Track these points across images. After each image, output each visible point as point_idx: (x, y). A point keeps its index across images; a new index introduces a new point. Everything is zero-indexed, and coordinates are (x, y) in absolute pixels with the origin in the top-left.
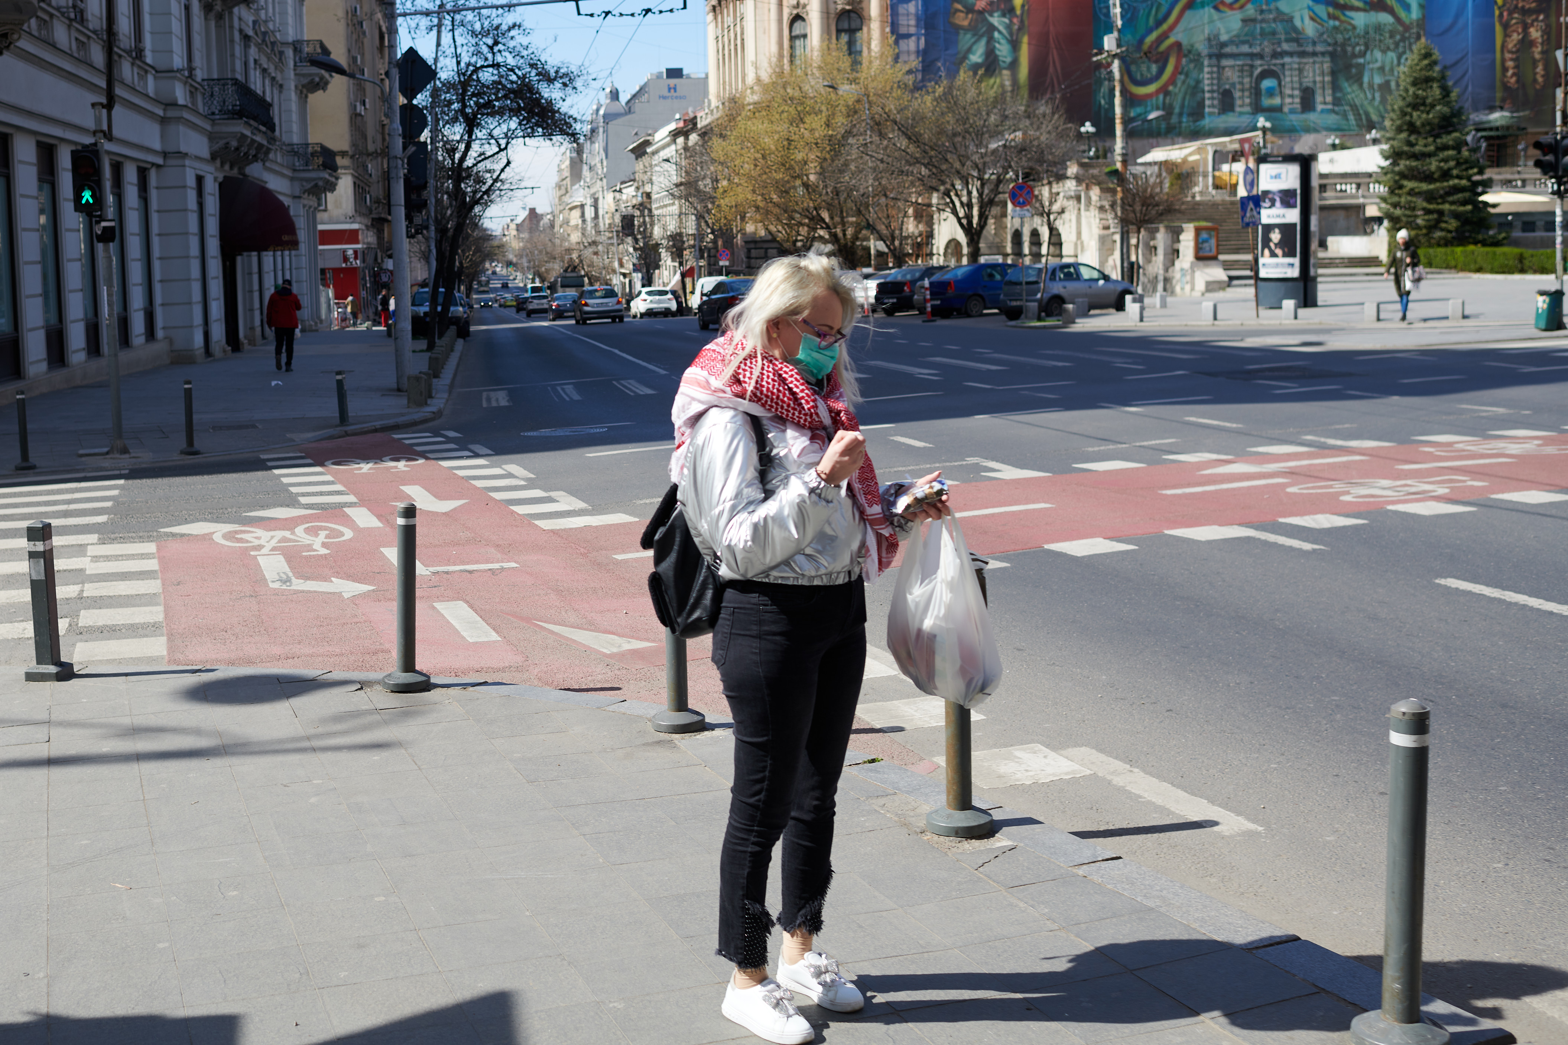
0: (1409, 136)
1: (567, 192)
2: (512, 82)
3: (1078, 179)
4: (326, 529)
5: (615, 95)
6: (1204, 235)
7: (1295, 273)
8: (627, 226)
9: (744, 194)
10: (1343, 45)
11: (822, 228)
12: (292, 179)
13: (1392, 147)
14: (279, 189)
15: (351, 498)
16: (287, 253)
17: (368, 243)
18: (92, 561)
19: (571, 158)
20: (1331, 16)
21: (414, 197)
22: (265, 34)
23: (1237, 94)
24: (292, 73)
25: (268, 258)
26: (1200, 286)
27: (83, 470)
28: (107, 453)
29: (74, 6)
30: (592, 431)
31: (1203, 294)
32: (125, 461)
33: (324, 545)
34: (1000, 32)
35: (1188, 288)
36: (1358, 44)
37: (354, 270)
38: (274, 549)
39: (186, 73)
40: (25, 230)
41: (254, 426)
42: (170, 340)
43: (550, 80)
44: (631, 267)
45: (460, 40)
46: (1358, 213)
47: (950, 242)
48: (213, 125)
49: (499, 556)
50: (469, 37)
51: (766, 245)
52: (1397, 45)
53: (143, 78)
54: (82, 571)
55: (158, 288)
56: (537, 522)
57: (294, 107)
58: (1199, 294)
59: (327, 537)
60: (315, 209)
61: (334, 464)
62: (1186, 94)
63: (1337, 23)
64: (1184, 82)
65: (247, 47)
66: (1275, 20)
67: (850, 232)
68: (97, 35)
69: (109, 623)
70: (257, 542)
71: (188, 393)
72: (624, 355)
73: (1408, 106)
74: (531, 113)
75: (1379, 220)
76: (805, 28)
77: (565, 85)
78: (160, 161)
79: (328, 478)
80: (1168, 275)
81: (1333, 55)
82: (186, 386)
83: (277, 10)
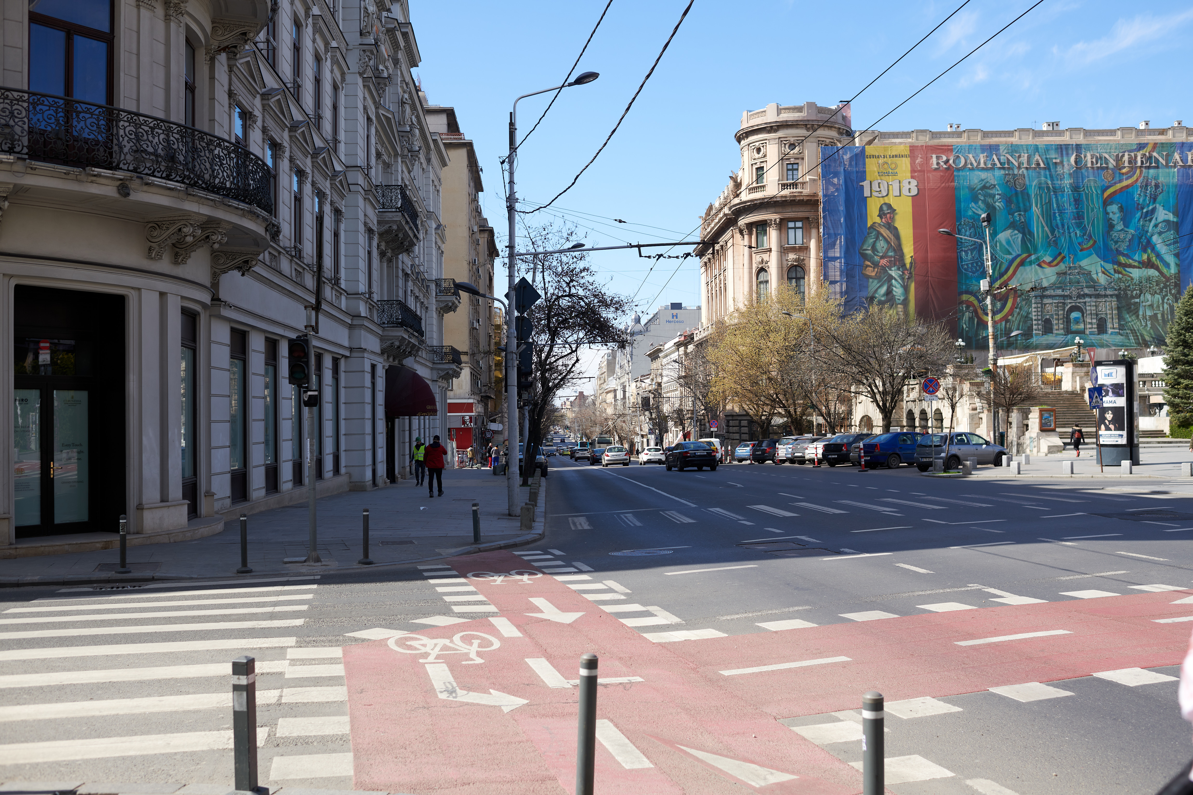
0: (1184, 349)
1: (605, 382)
2: (582, 307)
3: (954, 376)
4: (478, 637)
5: (638, 320)
6: (1046, 415)
7: (1124, 441)
8: (645, 404)
9: (729, 383)
10: (1125, 290)
11: (781, 407)
12: (432, 369)
13: (1172, 357)
14: (426, 377)
15: (492, 608)
16: (427, 417)
17: (478, 412)
18: (290, 665)
19: (608, 360)
20: (1115, 271)
21: (523, 380)
22: (418, 273)
23: (1055, 322)
24: (434, 299)
25: (415, 420)
26: (1044, 449)
27: (286, 575)
28: (305, 561)
29: (295, 247)
30: (662, 553)
31: (1046, 455)
32: (318, 569)
33: (479, 654)
34: (896, 280)
35: (1035, 450)
36: (1135, 290)
37: (469, 429)
38: (438, 657)
39: (367, 296)
40: (254, 397)
41: (411, 542)
42: (350, 475)
43: (607, 306)
44: (647, 430)
45: (547, 279)
46: (1145, 400)
47: (863, 417)
48: (383, 331)
49: (624, 669)
50: (554, 276)
51: (740, 418)
52: (1161, 290)
53: (338, 298)
54: (281, 674)
55: (342, 439)
56: (645, 635)
57: (435, 322)
58: (1044, 454)
59: (480, 646)
60: (446, 389)
61: (474, 576)
62: (1020, 321)
63: (1120, 276)
64: (1019, 314)
65: (406, 281)
66: (1079, 273)
67: (799, 410)
68: (309, 267)
69: (303, 734)
70: (423, 650)
71: (366, 518)
72: (660, 492)
73: (1182, 329)
74: (594, 327)
75: (1160, 406)
76: (766, 277)
77: (617, 309)
78: (347, 354)
79: (471, 588)
80: (1019, 441)
81: (1118, 296)
82: (365, 513)
83: (426, 259)
